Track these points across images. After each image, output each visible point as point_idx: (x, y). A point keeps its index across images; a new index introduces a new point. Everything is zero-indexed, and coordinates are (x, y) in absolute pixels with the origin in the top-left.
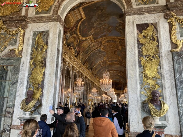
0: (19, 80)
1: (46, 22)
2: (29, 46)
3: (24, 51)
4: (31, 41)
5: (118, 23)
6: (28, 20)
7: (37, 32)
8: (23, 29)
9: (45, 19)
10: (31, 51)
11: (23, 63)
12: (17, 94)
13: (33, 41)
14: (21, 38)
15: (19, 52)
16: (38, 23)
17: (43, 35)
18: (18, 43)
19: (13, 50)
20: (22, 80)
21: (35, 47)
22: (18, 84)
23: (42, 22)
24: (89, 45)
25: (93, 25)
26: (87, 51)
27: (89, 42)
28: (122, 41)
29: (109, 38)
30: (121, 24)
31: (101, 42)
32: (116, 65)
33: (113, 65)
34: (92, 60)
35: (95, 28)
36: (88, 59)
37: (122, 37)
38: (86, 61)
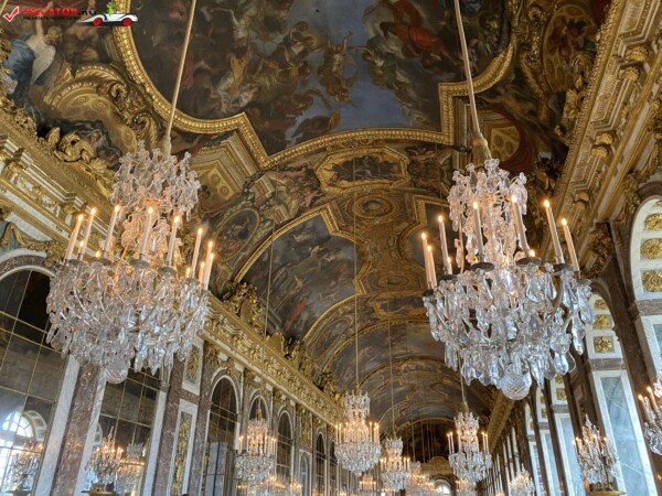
24: (247, 185)
25: (231, 28)
26: (241, 224)
27: (238, 164)
28: (421, 159)
29: (350, 144)
30: (389, 18)
31: (311, 173)
32: (421, 326)
33: (408, 328)
34: (288, 289)
35: (250, 54)
36: (260, 276)
37: (414, 128)
38: (242, 282)
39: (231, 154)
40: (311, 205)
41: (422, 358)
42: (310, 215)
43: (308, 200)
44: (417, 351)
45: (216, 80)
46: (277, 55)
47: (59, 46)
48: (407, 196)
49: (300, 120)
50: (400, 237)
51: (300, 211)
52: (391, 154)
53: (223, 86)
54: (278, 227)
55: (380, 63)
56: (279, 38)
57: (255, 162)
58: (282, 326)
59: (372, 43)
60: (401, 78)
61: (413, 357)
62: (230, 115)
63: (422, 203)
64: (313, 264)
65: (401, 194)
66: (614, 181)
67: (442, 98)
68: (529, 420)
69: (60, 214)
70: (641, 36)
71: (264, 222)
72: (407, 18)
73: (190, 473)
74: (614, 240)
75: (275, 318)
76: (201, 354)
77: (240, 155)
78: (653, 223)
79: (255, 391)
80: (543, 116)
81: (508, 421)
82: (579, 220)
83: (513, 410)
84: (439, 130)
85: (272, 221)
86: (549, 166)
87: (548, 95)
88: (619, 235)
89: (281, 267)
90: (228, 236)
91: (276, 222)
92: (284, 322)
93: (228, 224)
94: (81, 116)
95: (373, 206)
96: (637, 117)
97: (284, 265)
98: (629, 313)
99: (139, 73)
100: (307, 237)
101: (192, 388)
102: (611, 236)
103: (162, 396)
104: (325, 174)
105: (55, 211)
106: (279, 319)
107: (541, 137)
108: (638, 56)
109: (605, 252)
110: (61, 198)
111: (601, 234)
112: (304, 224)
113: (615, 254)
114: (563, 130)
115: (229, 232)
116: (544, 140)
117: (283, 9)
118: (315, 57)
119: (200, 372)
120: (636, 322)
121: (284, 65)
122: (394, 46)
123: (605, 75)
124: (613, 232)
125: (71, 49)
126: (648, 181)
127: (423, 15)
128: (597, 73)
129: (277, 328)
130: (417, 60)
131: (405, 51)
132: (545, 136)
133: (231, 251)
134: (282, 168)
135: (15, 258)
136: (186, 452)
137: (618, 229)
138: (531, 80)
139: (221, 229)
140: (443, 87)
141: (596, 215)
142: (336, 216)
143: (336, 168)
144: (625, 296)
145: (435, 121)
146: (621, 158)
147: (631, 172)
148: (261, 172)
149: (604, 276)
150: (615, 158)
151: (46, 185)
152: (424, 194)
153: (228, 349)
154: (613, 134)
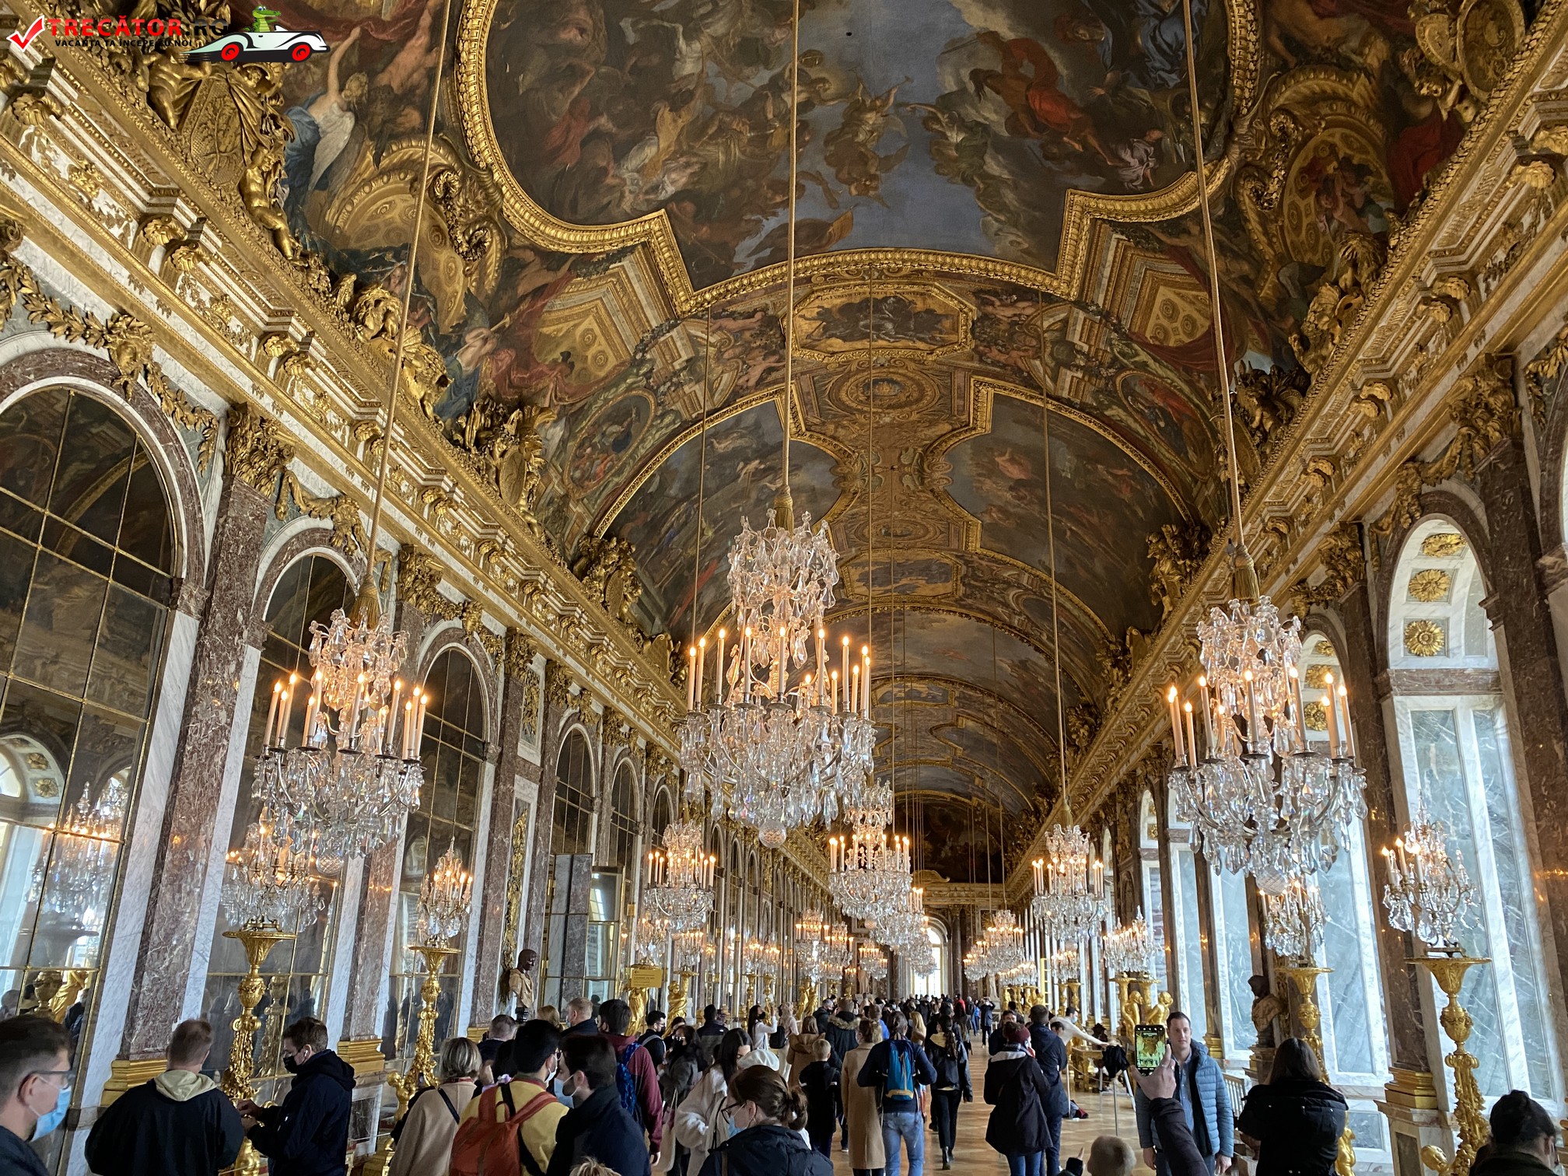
24: (643, 347)
25: (671, 55)
26: (621, 424)
27: (633, 308)
28: (1004, 313)
29: (861, 274)
30: (990, 61)
31: (772, 324)
32: (934, 616)
33: (907, 619)
34: (685, 546)
35: (697, 104)
36: (639, 522)
37: (1004, 258)
38: (608, 536)
39: (623, 286)
40: (760, 383)
41: (922, 677)
42: (756, 401)
43: (755, 374)
44: (915, 662)
45: (620, 153)
46: (751, 109)
47: (360, 111)
48: (959, 378)
49: (770, 225)
50: (929, 450)
51: (736, 394)
52: (942, 298)
53: (633, 162)
54: (686, 425)
55: (956, 137)
56: (762, 77)
57: (668, 301)
58: (666, 618)
59: (946, 102)
60: (993, 166)
61: (903, 675)
62: (636, 214)
63: (987, 394)
64: (743, 494)
65: (947, 372)
66: (1381, 463)
67: (1071, 215)
68: (1148, 819)
69: (351, 443)
70: (1463, 258)
71: (662, 416)
72: (1028, 69)
73: (528, 911)
74: (1368, 557)
75: (655, 604)
76: (542, 685)
77: (641, 290)
78: (1436, 547)
79: (620, 749)
80: (1266, 291)
81: (1096, 815)
82: (1308, 499)
83: (1112, 796)
84: (1052, 267)
85: (677, 413)
86: (1264, 387)
87: (1282, 260)
88: (1378, 552)
89: (679, 503)
90: (593, 446)
91: (686, 416)
92: (670, 609)
93: (597, 424)
94: (379, 240)
95: (886, 389)
96: (1436, 381)
97: (687, 498)
98: (1375, 685)
99: (485, 145)
100: (739, 442)
101: (529, 752)
102: (1362, 548)
103: (489, 769)
104: (800, 324)
105: (343, 437)
106: (662, 604)
107: (1257, 326)
108: (1453, 288)
109: (1348, 574)
110: (351, 410)
111: (1346, 543)
112: (739, 419)
113: (1365, 581)
114: (1304, 341)
115: (596, 440)
116: (1262, 333)
117: (780, 27)
118: (827, 114)
119: (540, 720)
120: (1385, 704)
121: (761, 126)
122: (991, 113)
123: (1396, 300)
124: (1367, 542)
125: (380, 110)
126: (1438, 487)
127: (1062, 69)
128: (1381, 292)
129: (658, 621)
130: (1033, 144)
131: (1012, 123)
132: (1263, 325)
133: (596, 475)
134: (717, 314)
135: (297, 536)
136: (522, 875)
137: (1377, 541)
138: (1254, 224)
139: (583, 434)
140: (1077, 199)
141: (1340, 503)
142: (804, 403)
143: (824, 315)
144: (1373, 656)
145: (1048, 254)
146: (1400, 433)
147: (1412, 459)
148: (674, 320)
149: (1340, 609)
150: (1390, 429)
151: (332, 389)
152: (995, 376)
153: (582, 671)
154: (1392, 384)
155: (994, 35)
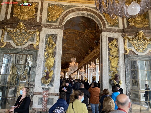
0: (38, 65)
1: (55, 29)
2: (43, 43)
3: (40, 46)
4: (44, 40)
5: (80, 21)
6: (42, 26)
7: (48, 34)
8: (39, 31)
9: (54, 27)
10: (45, 46)
11: (40, 54)
12: (37, 73)
13: (46, 40)
14: (38, 37)
15: (36, 46)
16: (49, 28)
17: (53, 37)
18: (35, 40)
19: (32, 44)
20: (40, 65)
21: (47, 44)
22: (37, 67)
23: (52, 28)
28: (81, 34)
29: (72, 31)
32: (72, 50)
37: (81, 31)
48: (77, 36)
49: (66, 28)
52: (77, 32)
55: (79, 25)
60: (81, 27)
63: (79, 38)
67: (86, 30)
81: (83, 65)
86: (96, 43)
95: (72, 36)
118: (71, 23)
127: (86, 24)
131: (83, 25)
138: (97, 34)
143: (69, 32)
155: (83, 21)
